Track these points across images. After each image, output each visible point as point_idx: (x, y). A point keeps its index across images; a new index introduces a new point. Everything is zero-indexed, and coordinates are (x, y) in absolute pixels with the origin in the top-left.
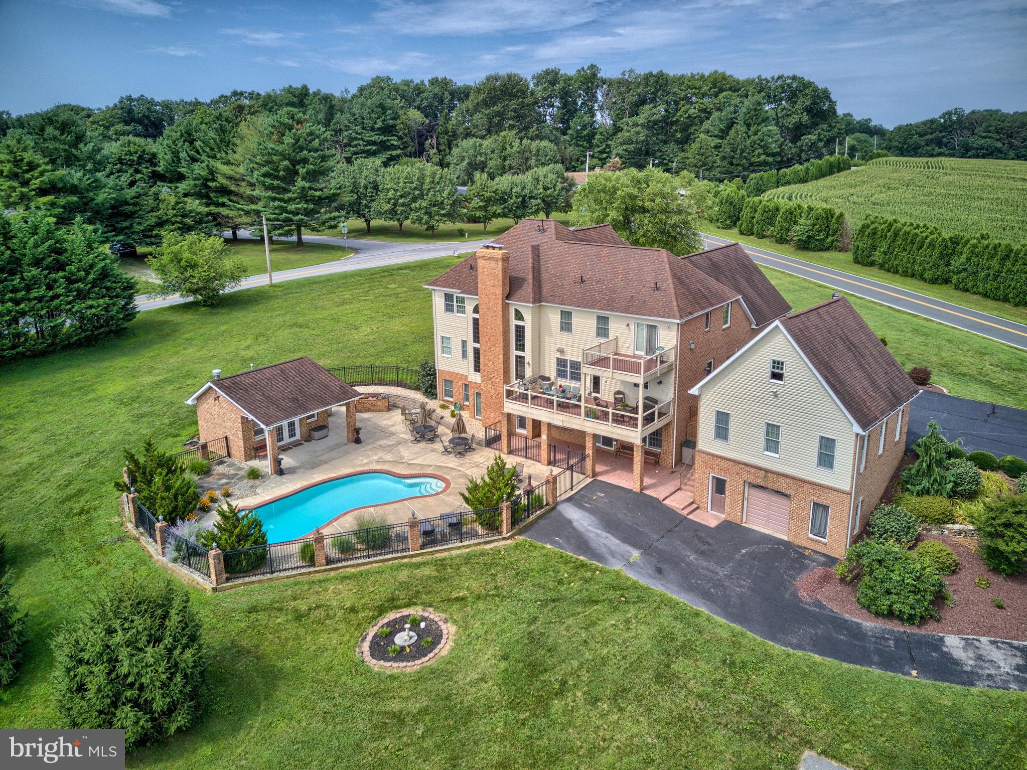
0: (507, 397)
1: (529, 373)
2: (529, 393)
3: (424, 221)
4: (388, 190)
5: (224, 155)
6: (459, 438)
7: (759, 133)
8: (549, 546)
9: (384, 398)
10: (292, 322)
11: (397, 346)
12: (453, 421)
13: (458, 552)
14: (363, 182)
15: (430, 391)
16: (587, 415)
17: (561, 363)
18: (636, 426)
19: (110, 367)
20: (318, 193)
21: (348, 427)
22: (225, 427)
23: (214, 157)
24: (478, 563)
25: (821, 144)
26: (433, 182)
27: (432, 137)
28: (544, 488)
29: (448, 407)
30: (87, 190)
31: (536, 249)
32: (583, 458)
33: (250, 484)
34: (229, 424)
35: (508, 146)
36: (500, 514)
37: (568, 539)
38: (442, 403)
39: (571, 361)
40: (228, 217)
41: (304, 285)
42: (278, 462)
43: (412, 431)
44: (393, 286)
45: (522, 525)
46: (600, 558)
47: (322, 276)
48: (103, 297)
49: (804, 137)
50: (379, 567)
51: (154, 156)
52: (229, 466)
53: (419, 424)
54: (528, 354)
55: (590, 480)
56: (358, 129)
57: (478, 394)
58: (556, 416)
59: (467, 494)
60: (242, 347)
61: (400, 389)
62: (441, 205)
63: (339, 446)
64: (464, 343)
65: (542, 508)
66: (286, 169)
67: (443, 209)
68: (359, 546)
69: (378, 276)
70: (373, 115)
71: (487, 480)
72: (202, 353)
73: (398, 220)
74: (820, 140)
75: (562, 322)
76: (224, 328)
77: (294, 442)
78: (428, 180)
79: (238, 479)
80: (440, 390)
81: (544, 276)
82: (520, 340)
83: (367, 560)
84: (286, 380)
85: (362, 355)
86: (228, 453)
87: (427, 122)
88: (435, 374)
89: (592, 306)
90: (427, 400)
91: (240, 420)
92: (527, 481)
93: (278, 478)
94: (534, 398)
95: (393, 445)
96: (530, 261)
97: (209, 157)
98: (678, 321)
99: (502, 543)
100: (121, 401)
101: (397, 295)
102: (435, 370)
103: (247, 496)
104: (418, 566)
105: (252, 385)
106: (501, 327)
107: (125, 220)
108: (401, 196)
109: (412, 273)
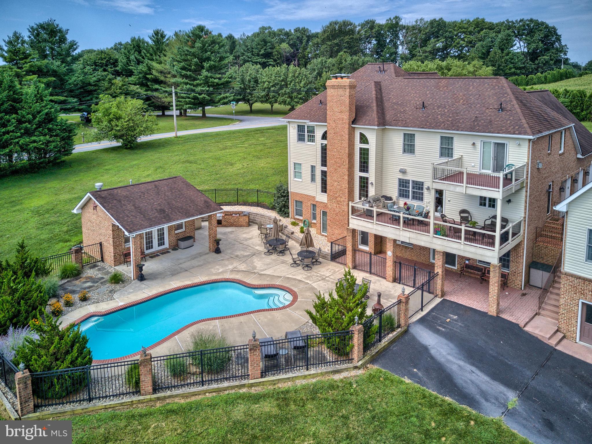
0: (352, 214)
1: (372, 192)
2: (375, 209)
3: (287, 102)
4: (264, 82)
5: (158, 57)
6: (307, 251)
7: (510, 54)
8: (407, 380)
9: (245, 215)
10: (185, 159)
11: (260, 177)
12: (301, 236)
13: (304, 382)
14: (248, 78)
15: (284, 211)
16: (436, 232)
17: (403, 183)
18: (493, 244)
19: (43, 187)
20: (216, 81)
21: (210, 237)
22: (100, 234)
23: (152, 60)
24: (326, 400)
25: (552, 62)
26: (294, 76)
27: (295, 60)
28: (396, 308)
29: (298, 225)
30: (65, 75)
31: (378, 85)
32: (432, 276)
33: (110, 289)
34: (103, 231)
35: (343, 61)
36: (351, 338)
37: (427, 371)
38: (293, 220)
39: (413, 181)
40: (158, 98)
41: (200, 138)
42: (140, 268)
43: (265, 244)
44: (263, 139)
45: (374, 351)
46: (471, 401)
47: (213, 132)
48: (45, 135)
49: (540, 57)
50: (213, 399)
51: (116, 61)
52: (99, 270)
53: (272, 238)
54: (371, 175)
55: (438, 300)
56: (249, 54)
57: (325, 213)
58: (402, 233)
59: (314, 312)
60: (144, 175)
61: (259, 208)
62: (299, 92)
63: (200, 255)
64: (313, 168)
65: (393, 330)
66: (196, 65)
67: (301, 94)
68: (193, 369)
69: (253, 133)
70: (259, 46)
71: (336, 297)
72: (113, 179)
73: (270, 103)
74: (551, 60)
75: (404, 145)
76: (135, 162)
77: (163, 250)
78: (290, 75)
79: (102, 283)
80: (292, 209)
81: (387, 105)
82: (364, 163)
83: (201, 388)
84: (158, 194)
85: (233, 183)
86: (102, 258)
87: (292, 51)
88: (288, 196)
89: (437, 127)
90: (281, 218)
91: (111, 228)
92: (376, 298)
93: (138, 283)
94: (379, 214)
95: (248, 256)
96: (374, 92)
97: (149, 59)
98: (531, 137)
99: (353, 373)
100: (37, 212)
101: (264, 145)
102: (288, 192)
103: (103, 301)
104: (257, 399)
105: (126, 197)
106: (347, 149)
107: (88, 96)
108: (273, 86)
109: (277, 132)
